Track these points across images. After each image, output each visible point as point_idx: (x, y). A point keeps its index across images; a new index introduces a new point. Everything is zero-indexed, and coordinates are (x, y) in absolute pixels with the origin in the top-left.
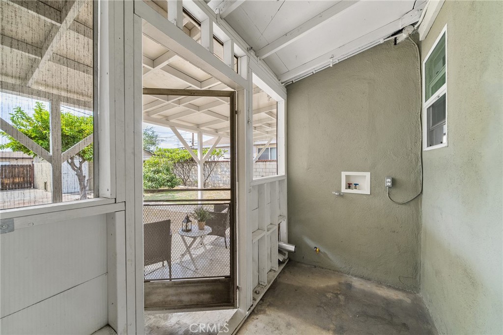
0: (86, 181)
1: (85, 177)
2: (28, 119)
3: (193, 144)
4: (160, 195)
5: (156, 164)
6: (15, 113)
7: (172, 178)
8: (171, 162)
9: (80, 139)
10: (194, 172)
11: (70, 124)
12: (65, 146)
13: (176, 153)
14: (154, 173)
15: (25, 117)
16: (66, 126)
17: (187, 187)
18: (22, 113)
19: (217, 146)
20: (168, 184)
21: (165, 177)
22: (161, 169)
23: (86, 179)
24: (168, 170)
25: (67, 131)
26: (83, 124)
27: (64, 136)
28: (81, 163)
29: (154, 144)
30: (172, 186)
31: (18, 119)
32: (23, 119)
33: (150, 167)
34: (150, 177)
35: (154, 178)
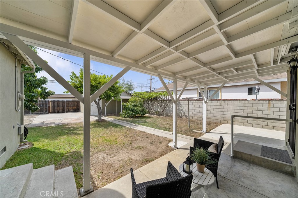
0: (101, 110)
1: (101, 108)
2: (77, 78)
3: (151, 89)
4: (137, 120)
5: (134, 101)
6: (72, 75)
7: (143, 110)
8: (142, 100)
9: (99, 87)
10: (154, 106)
11: (95, 80)
12: (92, 91)
13: (145, 95)
14: (134, 107)
15: (76, 76)
16: (93, 80)
17: (150, 115)
18: (75, 74)
19: (186, 88)
20: (141, 113)
21: (140, 109)
22: (137, 104)
23: (101, 109)
24: (141, 105)
25: (94, 83)
26: (100, 79)
27: (92, 86)
28: (99, 100)
29: (131, 90)
30: (143, 114)
31: (73, 78)
32: (75, 77)
33: (132, 103)
34: (132, 109)
35: (134, 109)
